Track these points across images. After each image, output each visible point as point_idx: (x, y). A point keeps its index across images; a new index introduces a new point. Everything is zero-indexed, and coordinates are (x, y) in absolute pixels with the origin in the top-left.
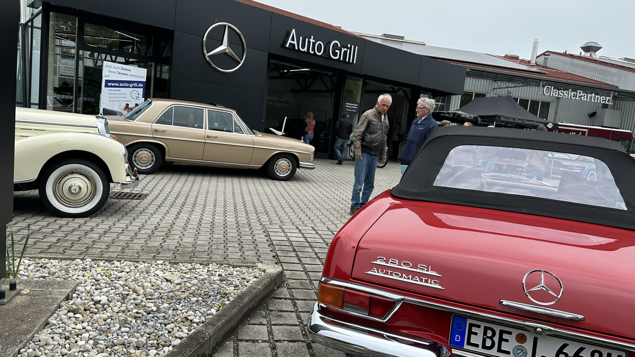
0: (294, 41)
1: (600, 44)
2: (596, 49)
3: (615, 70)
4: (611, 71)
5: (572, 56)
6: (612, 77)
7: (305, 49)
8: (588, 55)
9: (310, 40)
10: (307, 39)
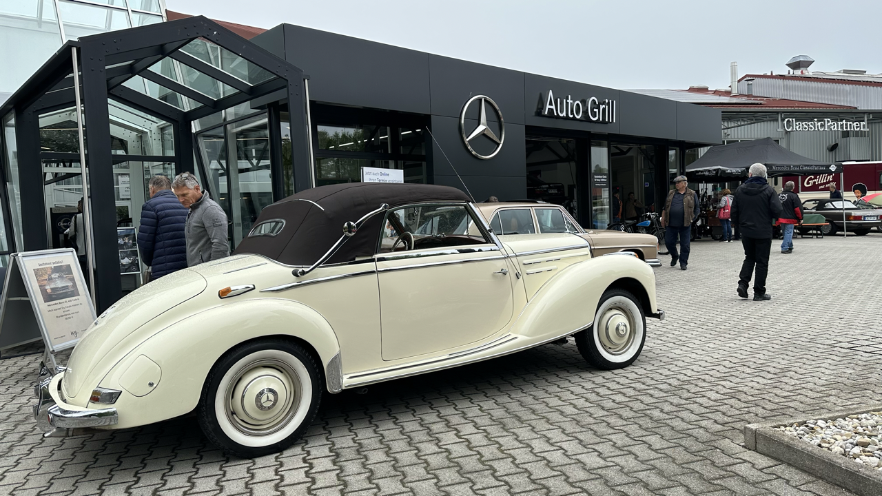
0: (552, 105)
1: (811, 58)
2: (808, 64)
3: (848, 87)
4: (843, 89)
5: (782, 77)
6: (847, 97)
7: (564, 114)
8: (798, 73)
9: (568, 101)
10: (565, 100)
